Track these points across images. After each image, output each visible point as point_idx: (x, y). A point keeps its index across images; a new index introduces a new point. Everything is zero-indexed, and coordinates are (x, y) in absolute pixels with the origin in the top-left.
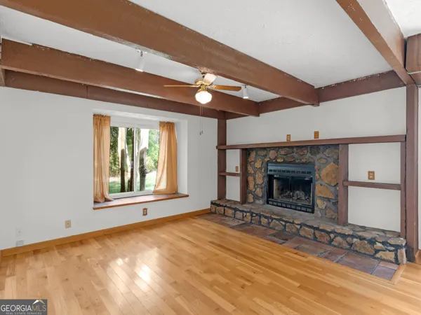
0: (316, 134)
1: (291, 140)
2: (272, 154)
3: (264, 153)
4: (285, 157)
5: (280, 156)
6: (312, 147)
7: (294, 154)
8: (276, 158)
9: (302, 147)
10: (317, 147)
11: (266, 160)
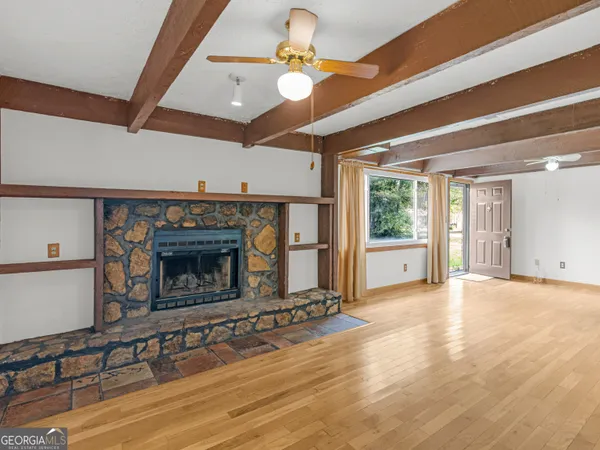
0: (244, 186)
1: (206, 191)
2: (173, 213)
3: (156, 210)
4: (199, 218)
5: (189, 216)
6: (243, 204)
7: (216, 214)
8: (182, 219)
9: (227, 203)
10: (250, 204)
11: (160, 224)
